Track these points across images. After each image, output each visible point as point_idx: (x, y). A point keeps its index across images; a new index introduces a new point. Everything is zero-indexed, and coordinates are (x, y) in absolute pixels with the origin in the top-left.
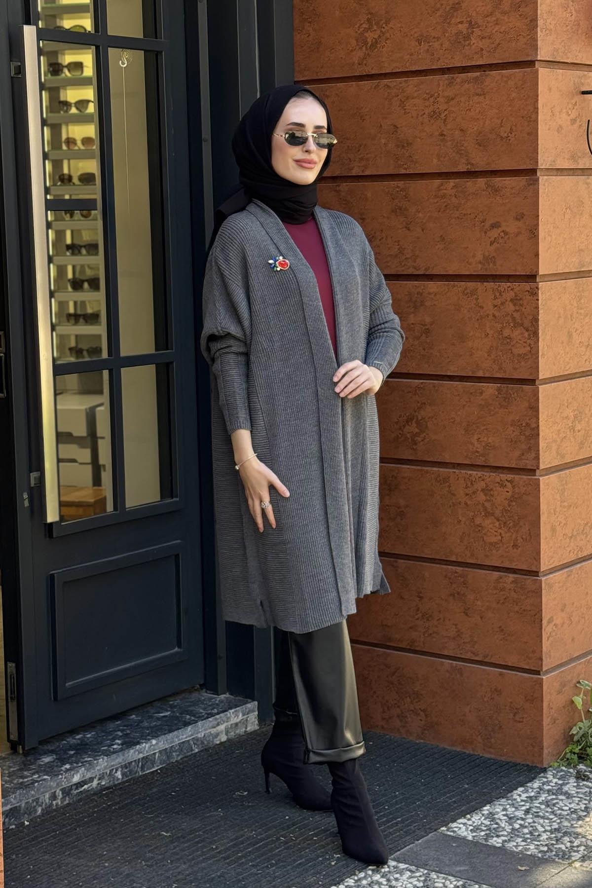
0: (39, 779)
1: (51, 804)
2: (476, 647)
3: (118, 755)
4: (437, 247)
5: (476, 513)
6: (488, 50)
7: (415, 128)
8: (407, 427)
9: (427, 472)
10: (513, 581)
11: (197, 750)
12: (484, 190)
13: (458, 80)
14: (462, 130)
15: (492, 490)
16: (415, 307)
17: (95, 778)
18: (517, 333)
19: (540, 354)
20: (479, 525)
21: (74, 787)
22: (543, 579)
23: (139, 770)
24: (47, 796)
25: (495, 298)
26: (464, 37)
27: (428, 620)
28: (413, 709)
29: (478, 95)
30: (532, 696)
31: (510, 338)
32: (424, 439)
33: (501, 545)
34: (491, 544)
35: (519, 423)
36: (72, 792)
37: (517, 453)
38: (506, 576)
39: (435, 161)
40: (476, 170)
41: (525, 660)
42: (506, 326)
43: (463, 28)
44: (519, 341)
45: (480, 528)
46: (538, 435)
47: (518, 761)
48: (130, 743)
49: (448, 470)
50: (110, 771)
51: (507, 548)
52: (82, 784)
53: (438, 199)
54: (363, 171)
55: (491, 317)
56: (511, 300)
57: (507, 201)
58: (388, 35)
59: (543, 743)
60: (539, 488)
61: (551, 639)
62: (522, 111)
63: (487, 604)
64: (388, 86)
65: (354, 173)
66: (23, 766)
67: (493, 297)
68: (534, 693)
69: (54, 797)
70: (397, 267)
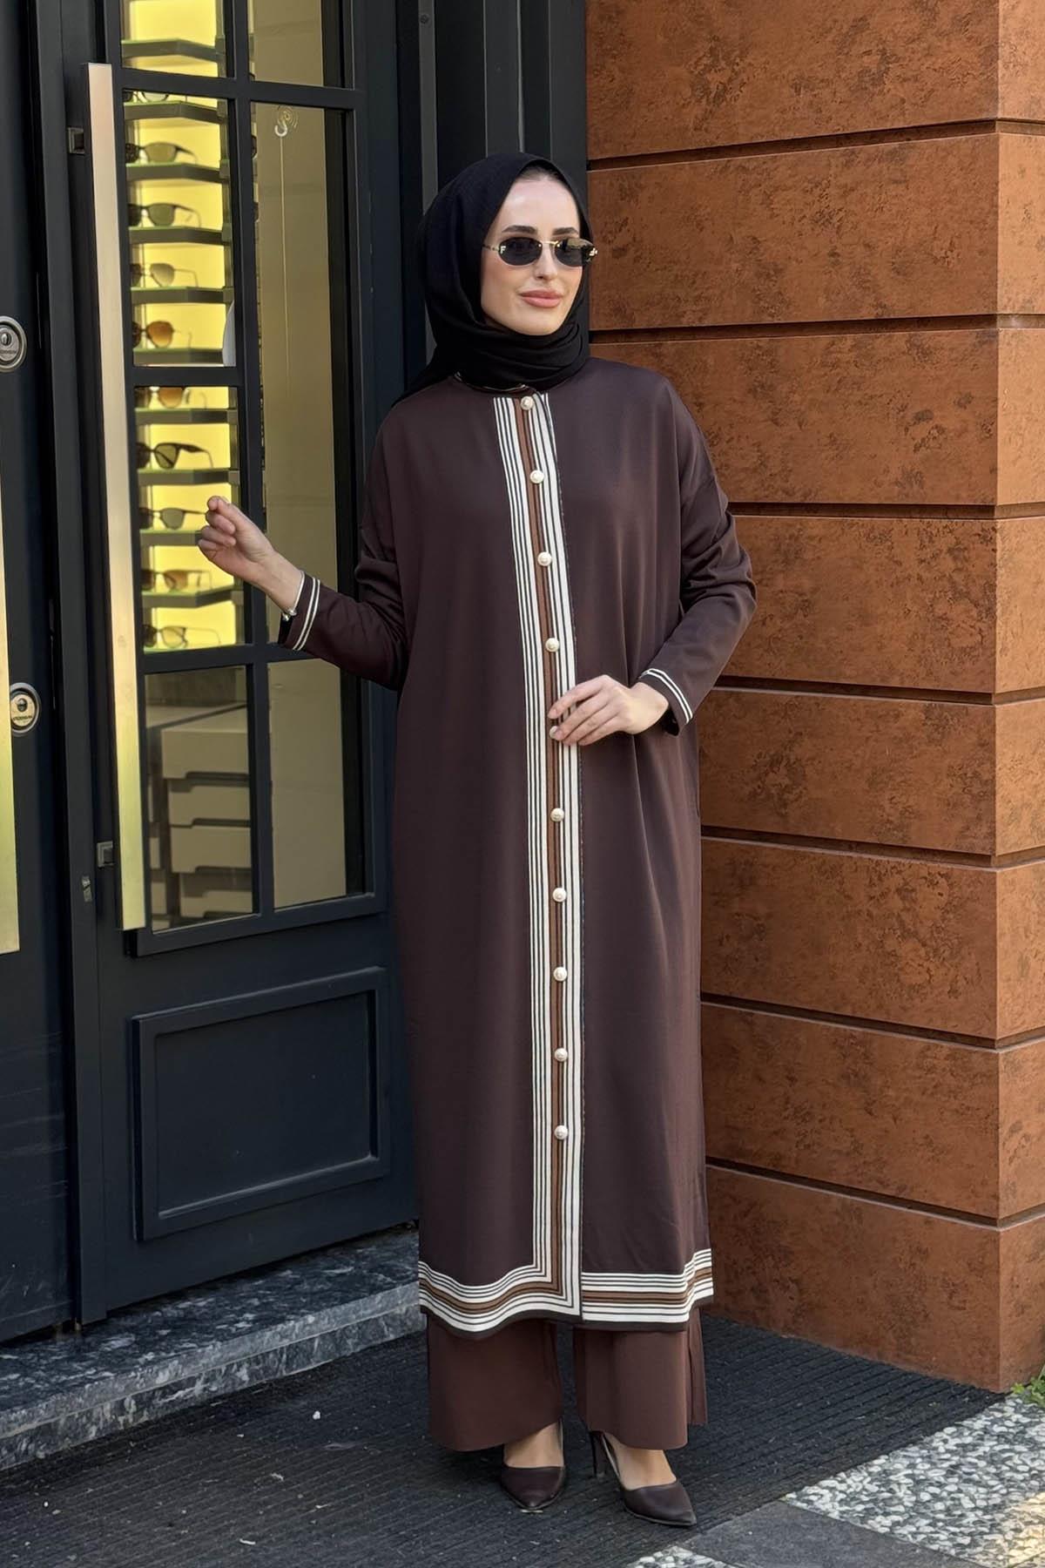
0: (94, 1377)
1: (116, 1422)
2: (885, 1171)
3: (243, 1339)
4: (823, 455)
5: (887, 931)
6: (914, 101)
7: (788, 243)
8: (771, 775)
9: (804, 856)
10: (948, 1055)
11: (392, 1337)
12: (903, 353)
13: (863, 156)
14: (867, 246)
15: (913, 890)
16: (786, 562)
17: (199, 1377)
18: (959, 611)
19: (999, 648)
20: (893, 954)
21: (158, 1394)
22: (1002, 1052)
23: (282, 1367)
24: (108, 1407)
25: (923, 547)
26: (873, 79)
27: (804, 1120)
28: (778, 1278)
29: (896, 182)
30: (982, 1263)
31: (947, 619)
32: (800, 797)
33: (928, 989)
34: (912, 987)
35: (961, 772)
36: (154, 1402)
37: (958, 825)
38: (937, 1046)
39: (822, 301)
40: (892, 317)
41: (969, 1197)
42: (940, 597)
43: (871, 62)
44: (964, 625)
45: (893, 959)
46: (994, 794)
47: (958, 1379)
48: (267, 1320)
49: (837, 853)
50: (227, 1366)
51: (940, 994)
52: (174, 1388)
53: (827, 369)
54: (700, 319)
55: (914, 581)
56: (950, 551)
57: (943, 372)
58: (744, 76)
59: (998, 1350)
60: (995, 888)
61: (1016, 1162)
62: (970, 212)
63: (905, 1095)
64: (744, 168)
65: (685, 322)
66: (74, 1354)
67: (918, 545)
68: (983, 1258)
69: (120, 1408)
70: (756, 490)
